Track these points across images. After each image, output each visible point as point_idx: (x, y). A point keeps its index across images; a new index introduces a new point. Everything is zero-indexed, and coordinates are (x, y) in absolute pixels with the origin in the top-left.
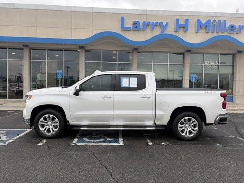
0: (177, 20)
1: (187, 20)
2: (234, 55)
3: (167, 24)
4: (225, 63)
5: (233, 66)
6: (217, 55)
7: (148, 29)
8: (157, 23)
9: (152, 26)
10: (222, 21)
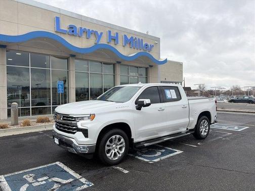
0: (110, 32)
1: (117, 34)
2: (147, 69)
3: (101, 33)
4: (142, 75)
5: (147, 78)
6: (137, 69)
7: (84, 36)
8: (92, 31)
9: (88, 33)
10: (140, 39)
